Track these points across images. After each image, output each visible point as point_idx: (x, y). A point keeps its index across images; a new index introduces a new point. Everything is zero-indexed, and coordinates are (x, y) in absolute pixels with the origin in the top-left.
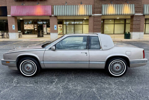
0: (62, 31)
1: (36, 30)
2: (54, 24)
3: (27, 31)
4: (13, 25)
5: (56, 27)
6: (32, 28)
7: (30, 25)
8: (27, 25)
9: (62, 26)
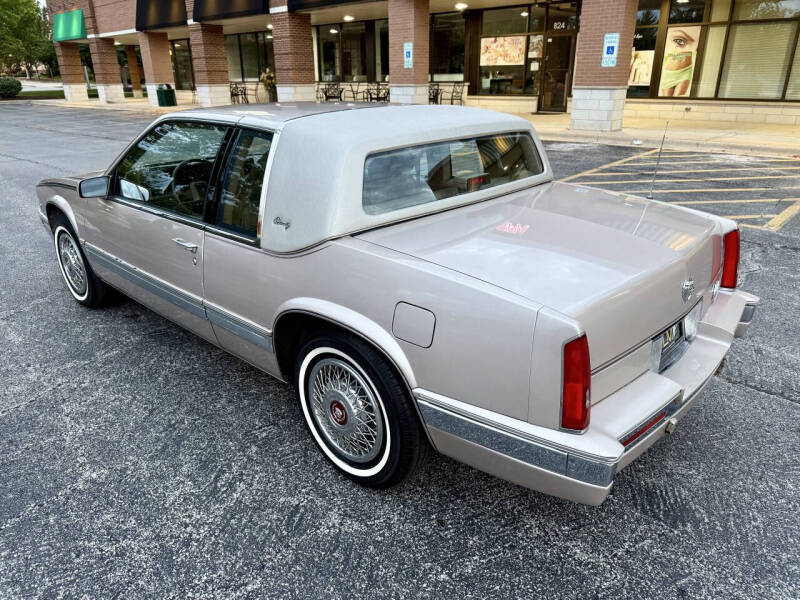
0: (688, 75)
1: (535, 67)
2: (606, 25)
3: (491, 77)
4: (406, 45)
5: (613, 48)
6: (517, 59)
7: (508, 39)
8: (495, 41)
9: (692, 40)
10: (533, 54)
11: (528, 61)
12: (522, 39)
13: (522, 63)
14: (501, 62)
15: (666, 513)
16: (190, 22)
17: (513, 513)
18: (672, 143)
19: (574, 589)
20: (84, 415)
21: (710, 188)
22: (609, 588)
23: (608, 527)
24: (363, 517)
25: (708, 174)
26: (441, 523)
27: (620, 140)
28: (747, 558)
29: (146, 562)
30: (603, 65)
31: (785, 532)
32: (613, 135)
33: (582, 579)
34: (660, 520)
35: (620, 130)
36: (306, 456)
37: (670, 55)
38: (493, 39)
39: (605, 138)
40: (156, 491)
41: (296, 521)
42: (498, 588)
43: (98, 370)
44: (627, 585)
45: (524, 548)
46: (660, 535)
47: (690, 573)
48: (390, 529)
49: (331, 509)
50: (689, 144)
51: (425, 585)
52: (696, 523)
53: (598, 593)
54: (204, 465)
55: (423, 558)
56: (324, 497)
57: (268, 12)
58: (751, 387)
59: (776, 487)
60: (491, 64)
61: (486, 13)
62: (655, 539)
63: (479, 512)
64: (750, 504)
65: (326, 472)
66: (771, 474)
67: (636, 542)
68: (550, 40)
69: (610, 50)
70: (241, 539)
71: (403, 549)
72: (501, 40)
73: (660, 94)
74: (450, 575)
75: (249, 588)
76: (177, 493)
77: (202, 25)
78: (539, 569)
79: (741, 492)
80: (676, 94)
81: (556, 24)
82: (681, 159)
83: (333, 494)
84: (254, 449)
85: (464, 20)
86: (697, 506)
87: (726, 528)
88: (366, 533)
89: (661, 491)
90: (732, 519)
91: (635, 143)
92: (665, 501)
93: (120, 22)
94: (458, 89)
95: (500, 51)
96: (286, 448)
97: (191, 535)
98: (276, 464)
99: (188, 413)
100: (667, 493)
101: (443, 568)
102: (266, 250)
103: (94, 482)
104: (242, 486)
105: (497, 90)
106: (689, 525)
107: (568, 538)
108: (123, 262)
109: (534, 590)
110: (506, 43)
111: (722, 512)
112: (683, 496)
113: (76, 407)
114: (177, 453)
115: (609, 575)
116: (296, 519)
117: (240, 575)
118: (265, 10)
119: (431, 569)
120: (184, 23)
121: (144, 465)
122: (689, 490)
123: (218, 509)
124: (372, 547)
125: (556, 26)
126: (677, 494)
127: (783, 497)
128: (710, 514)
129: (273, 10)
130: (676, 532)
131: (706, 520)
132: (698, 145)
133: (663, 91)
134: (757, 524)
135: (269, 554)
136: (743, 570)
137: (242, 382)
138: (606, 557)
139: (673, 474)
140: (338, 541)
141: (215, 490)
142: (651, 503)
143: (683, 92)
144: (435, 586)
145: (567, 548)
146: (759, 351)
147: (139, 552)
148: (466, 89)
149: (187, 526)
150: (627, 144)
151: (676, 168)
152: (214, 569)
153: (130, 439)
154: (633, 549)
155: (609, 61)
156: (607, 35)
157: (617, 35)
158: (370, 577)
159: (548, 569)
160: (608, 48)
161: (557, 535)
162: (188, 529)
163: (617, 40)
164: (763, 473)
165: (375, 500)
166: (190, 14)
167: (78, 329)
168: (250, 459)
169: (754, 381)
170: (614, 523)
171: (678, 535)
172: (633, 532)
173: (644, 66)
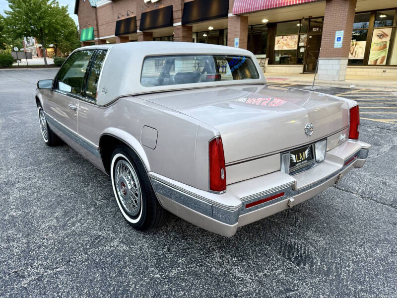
0: (385, 54)
1: (302, 50)
2: (337, 26)
3: (280, 56)
4: (236, 39)
5: (340, 38)
6: (293, 46)
7: (289, 37)
8: (283, 38)
9: (387, 35)
10: (301, 44)
11: (299, 47)
12: (296, 37)
13: (296, 48)
14: (285, 48)
15: (296, 258)
16: (138, 31)
17: (209, 249)
18: (371, 86)
19: (226, 290)
20: (24, 188)
21: (386, 107)
22: (245, 292)
23: (259, 261)
24: (129, 243)
25: (387, 101)
26: (169, 250)
27: (343, 85)
28: (335, 286)
29: (17, 253)
30: (335, 47)
31: (365, 275)
32: (340, 82)
33: (233, 285)
34: (291, 261)
35: (344, 80)
36: (116, 213)
37: (375, 43)
38: (281, 37)
39: (335, 84)
40: (38, 222)
41: (96, 241)
42: (184, 284)
43: (40, 171)
44: (257, 291)
45: (207, 266)
46: (288, 268)
47: (297, 290)
48: (141, 250)
49: (116, 239)
50: (381, 87)
51: (146, 279)
52: (312, 264)
53: (239, 293)
54: (66, 214)
55: (152, 265)
56: (115, 233)
57: (172, 26)
58: (374, 200)
59: (368, 251)
60: (280, 49)
61: (278, 24)
62: (284, 270)
63: (191, 247)
64: (349, 258)
65: (122, 222)
66: (369, 244)
67: (272, 270)
68: (311, 37)
69: (339, 39)
70: (66, 247)
71: (143, 260)
72: (285, 37)
73: (369, 63)
74: (161, 275)
75: (58, 270)
76: (47, 225)
77: (143, 32)
78: (211, 277)
79: (346, 251)
80: (378, 63)
81: (314, 29)
82: (374, 94)
83: (121, 232)
84: (93, 209)
85: (267, 29)
86: (316, 256)
87: (329, 269)
88: (128, 251)
89: (298, 247)
90: (335, 264)
91: (351, 86)
92: (298, 252)
93: (109, 32)
94: (263, 62)
95: (285, 43)
96: (108, 210)
97: (44, 243)
98: (99, 216)
99: (70, 191)
100: (301, 247)
101: (159, 271)
102: (98, 105)
103: (13, 216)
104: (79, 224)
105: (283, 61)
106: (307, 265)
107: (234, 264)
108: (55, 120)
109: (203, 288)
110: (288, 39)
111: (330, 261)
112: (310, 250)
113: (22, 185)
114: (56, 207)
115: (249, 285)
116: (97, 241)
117: (57, 263)
118: (171, 24)
119: (153, 271)
120: (136, 32)
121: (39, 211)
122: (315, 248)
123: (62, 233)
124: (127, 258)
125: (314, 30)
126: (307, 249)
127: (371, 257)
128: (322, 260)
129: (175, 25)
130: (298, 268)
131: (319, 264)
132: (385, 87)
133: (371, 61)
134: (349, 269)
135: (76, 255)
136: (331, 292)
137: (102, 180)
138: (251, 276)
139: (309, 239)
140: (112, 253)
141: (65, 225)
142: (289, 252)
143: (382, 62)
144: (151, 280)
145: (231, 269)
146: (385, 183)
147: (16, 248)
148: (267, 61)
149: (44, 239)
150: (347, 87)
151: (370, 97)
152: (46, 259)
153: (38, 200)
154: (269, 274)
155: (338, 45)
156: (337, 32)
157: (343, 32)
158: (119, 272)
159: (216, 278)
160: (338, 38)
161: (229, 262)
162: (44, 241)
163: (343, 34)
164: (364, 243)
165: (140, 237)
166: (138, 28)
167: (40, 154)
168: (88, 213)
169: (377, 197)
170: (263, 260)
171: (298, 270)
172: (272, 265)
173: (361, 49)
